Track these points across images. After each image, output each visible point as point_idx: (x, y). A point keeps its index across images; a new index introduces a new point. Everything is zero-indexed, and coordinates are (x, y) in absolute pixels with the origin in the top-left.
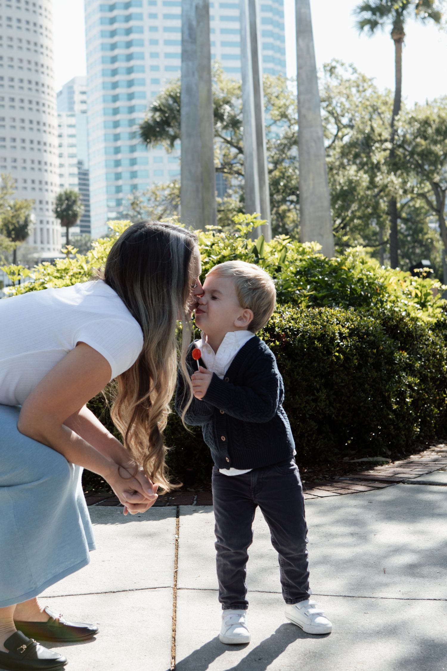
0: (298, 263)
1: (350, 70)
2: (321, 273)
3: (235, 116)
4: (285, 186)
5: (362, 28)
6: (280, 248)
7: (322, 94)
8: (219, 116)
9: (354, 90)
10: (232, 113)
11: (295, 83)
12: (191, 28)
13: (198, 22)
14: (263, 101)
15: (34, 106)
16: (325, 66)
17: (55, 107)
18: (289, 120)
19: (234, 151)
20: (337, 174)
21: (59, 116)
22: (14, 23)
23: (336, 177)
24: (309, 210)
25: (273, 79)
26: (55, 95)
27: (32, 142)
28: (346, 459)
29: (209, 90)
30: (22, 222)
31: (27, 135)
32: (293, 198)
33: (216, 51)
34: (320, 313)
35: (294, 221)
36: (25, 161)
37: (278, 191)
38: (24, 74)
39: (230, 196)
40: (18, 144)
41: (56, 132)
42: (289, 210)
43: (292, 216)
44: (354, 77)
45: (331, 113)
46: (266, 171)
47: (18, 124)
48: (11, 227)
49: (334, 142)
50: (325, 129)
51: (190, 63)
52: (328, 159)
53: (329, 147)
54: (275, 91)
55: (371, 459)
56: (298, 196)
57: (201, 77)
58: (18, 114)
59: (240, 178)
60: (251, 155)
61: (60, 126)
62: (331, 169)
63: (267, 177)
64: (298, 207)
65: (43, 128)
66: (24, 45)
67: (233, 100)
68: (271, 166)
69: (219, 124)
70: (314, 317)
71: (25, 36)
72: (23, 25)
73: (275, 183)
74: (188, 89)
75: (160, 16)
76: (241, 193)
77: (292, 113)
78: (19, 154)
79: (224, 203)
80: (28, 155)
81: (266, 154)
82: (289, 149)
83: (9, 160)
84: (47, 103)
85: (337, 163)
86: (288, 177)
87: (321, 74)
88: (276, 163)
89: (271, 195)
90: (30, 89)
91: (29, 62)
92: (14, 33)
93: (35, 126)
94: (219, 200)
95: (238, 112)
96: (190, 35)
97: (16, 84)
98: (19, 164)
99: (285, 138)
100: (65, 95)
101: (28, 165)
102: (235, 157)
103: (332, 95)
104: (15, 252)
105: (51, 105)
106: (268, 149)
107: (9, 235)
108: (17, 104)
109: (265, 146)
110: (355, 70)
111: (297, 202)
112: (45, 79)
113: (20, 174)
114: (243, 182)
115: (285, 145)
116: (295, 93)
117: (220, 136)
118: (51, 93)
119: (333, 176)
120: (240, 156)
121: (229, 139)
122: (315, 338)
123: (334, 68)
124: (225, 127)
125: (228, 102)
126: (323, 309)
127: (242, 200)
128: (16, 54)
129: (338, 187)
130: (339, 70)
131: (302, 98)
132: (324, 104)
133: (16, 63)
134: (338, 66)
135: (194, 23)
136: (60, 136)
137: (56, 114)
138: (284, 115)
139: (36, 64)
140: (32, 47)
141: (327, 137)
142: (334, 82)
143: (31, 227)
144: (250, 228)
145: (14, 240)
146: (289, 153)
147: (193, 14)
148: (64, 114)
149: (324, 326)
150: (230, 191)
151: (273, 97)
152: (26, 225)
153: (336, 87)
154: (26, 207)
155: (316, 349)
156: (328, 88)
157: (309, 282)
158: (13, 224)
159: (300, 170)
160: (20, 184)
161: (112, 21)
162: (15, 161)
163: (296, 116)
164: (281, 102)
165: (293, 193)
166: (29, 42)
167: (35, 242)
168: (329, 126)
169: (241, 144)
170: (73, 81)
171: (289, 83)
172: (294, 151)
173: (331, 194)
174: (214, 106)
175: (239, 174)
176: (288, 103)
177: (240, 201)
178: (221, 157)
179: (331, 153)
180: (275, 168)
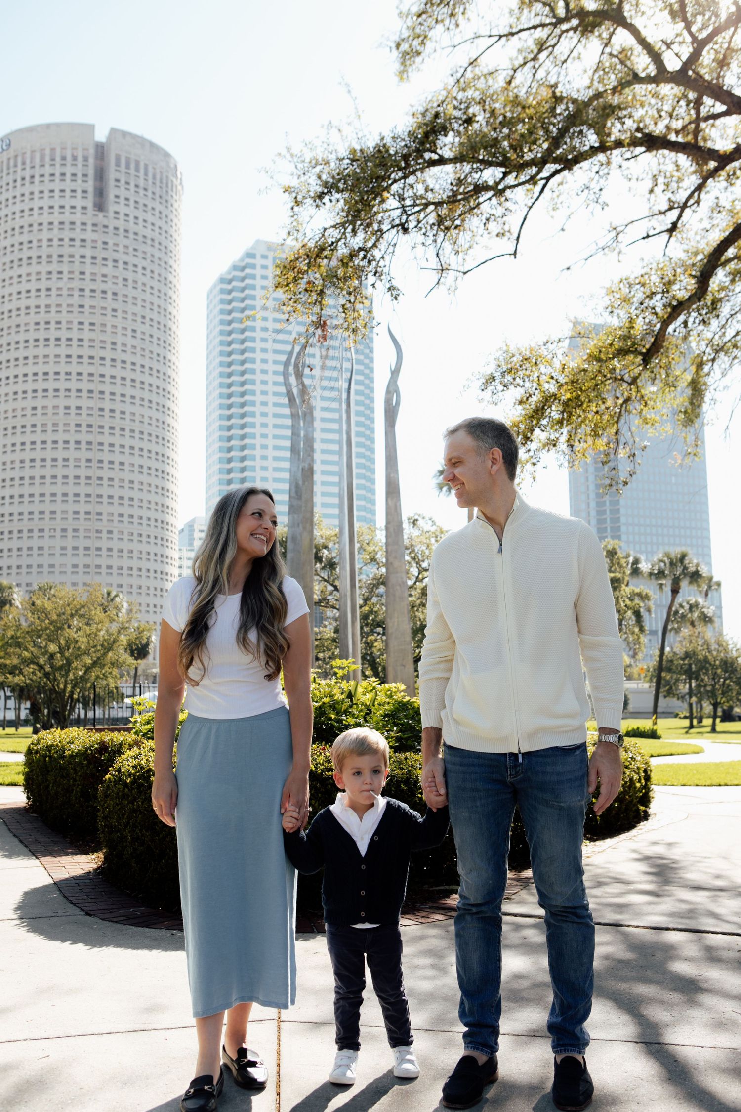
0: (387, 707)
1: (430, 523)
2: (406, 716)
3: (332, 559)
4: (373, 620)
5: (441, 488)
6: (370, 689)
7: (406, 542)
8: (318, 559)
9: (433, 540)
10: (329, 556)
11: (384, 533)
12: (297, 486)
13: (304, 482)
14: (357, 545)
15: (159, 541)
16: (409, 519)
17: (177, 543)
18: (378, 564)
19: (330, 588)
20: (418, 610)
21: (180, 550)
22: (145, 470)
23: (417, 613)
24: (393, 644)
25: (364, 529)
26: (177, 533)
27: (155, 572)
28: (426, 886)
29: (312, 538)
30: (144, 642)
31: (152, 566)
32: (380, 630)
33: (318, 499)
34: (406, 758)
35: (380, 650)
36: (148, 588)
37: (367, 625)
38: (152, 514)
39: (325, 626)
40: (144, 573)
41: (177, 564)
42: (376, 640)
43: (378, 645)
44: (433, 529)
45: (414, 559)
46: (358, 606)
47: (144, 556)
48: (134, 648)
49: (415, 583)
50: (407, 572)
51: (296, 516)
52: (410, 599)
53: (411, 587)
54: (367, 538)
55: (447, 887)
56: (384, 629)
57: (304, 528)
58: (145, 547)
59: (335, 611)
60: (346, 595)
61: (180, 559)
62: (413, 607)
63: (358, 611)
64: (384, 638)
65: (165, 560)
66: (153, 489)
67: (331, 545)
68: (361, 602)
69: (318, 565)
70: (400, 763)
71: (154, 481)
72: (153, 472)
73: (365, 617)
74: (294, 539)
75: (270, 469)
76: (335, 624)
77: (381, 557)
78: (144, 582)
79: (320, 633)
80: (152, 583)
81: (358, 591)
82: (377, 588)
83: (135, 587)
84: (170, 539)
85: (418, 602)
86: (376, 612)
87: (405, 525)
88: (366, 600)
89: (362, 628)
90: (156, 527)
91: (157, 504)
92: (145, 479)
93: (159, 558)
94: (316, 629)
95: (334, 555)
96: (297, 492)
97: (144, 522)
98: (144, 590)
99: (374, 579)
100: (186, 532)
101: (152, 591)
102: (331, 593)
103: (414, 543)
104: (136, 669)
105: (174, 540)
106: (360, 587)
107: (132, 654)
108: (144, 539)
109: (357, 585)
110: (434, 523)
111: (384, 634)
112: (171, 520)
113: (144, 600)
114: (338, 615)
115: (374, 585)
116: (384, 540)
117: (318, 575)
118: (174, 530)
119: (414, 612)
120: (335, 592)
121: (326, 578)
122: (401, 782)
123: (417, 520)
124: (323, 568)
125: (326, 547)
126: (408, 754)
127: (336, 631)
128: (145, 496)
129: (419, 623)
130: (421, 523)
131: (390, 548)
132: (408, 551)
133: (145, 504)
134: (420, 519)
135: (300, 483)
136: (180, 567)
137: (177, 548)
138: (373, 560)
139: (163, 505)
140: (159, 491)
141: (409, 579)
142: (415, 533)
143: (151, 646)
144: (345, 671)
145: (136, 659)
146: (377, 591)
147: (299, 475)
148: (184, 549)
149: (409, 771)
150: (326, 623)
151: (365, 544)
152: (147, 645)
153: (418, 536)
154: (149, 630)
155: (402, 790)
156: (411, 538)
157: (396, 725)
158: (136, 645)
159: (386, 607)
160: (144, 608)
161: (230, 471)
162: (140, 588)
163: (384, 560)
164: (371, 548)
165: (379, 626)
166: (157, 487)
167: (154, 659)
168: (412, 569)
169: (337, 583)
170: (193, 521)
171: (378, 532)
172: (382, 589)
173: (413, 628)
174: (314, 550)
175: (333, 607)
176: (377, 549)
177: (335, 632)
178: (318, 593)
179: (413, 593)
180: (365, 604)
